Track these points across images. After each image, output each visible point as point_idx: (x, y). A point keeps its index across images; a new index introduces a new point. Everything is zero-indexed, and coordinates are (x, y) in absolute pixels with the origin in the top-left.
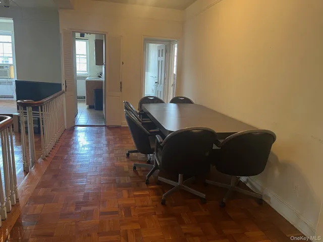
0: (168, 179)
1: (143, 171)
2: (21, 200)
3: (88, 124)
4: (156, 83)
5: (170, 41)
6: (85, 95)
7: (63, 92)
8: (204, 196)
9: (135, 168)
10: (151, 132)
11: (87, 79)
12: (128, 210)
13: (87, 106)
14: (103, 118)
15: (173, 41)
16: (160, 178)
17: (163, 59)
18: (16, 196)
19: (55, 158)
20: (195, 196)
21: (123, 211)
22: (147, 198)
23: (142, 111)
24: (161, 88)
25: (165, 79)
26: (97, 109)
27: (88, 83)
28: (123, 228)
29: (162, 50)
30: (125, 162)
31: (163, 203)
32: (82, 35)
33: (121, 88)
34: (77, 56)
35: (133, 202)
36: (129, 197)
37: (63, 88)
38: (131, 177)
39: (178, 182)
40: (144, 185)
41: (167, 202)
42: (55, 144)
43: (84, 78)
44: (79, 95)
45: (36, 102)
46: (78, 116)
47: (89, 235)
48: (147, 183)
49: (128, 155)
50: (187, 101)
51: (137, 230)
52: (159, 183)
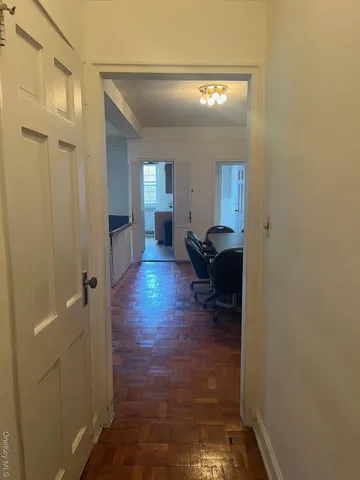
0: (224, 302)
4: (236, 211)
6: (154, 230)
7: (130, 225)
11: (157, 210)
13: (157, 241)
14: (171, 253)
17: (243, 181)
23: (208, 241)
26: (167, 245)
27: (157, 214)
33: (190, 218)
37: (130, 220)
39: (232, 304)
41: (219, 319)
43: (153, 209)
46: (146, 251)
48: (205, 307)
52: (216, 307)
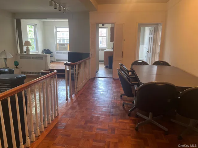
0: (143, 114)
1: (129, 107)
2: (60, 114)
3: (103, 76)
4: (147, 52)
5: (157, 24)
6: (104, 60)
8: (166, 129)
9: (123, 105)
10: (133, 83)
11: (106, 50)
12: (113, 130)
13: (105, 66)
15: (159, 24)
16: (138, 114)
17: (152, 36)
18: (57, 112)
19: (82, 94)
20: (160, 129)
21: (110, 130)
22: (128, 124)
23: (132, 70)
24: (150, 55)
25: (153, 49)
26: (110, 68)
27: (106, 52)
28: (108, 140)
29: (152, 30)
30: (119, 100)
31: (137, 129)
32: (103, 25)
33: (122, 55)
34: (100, 37)
35: (118, 125)
36: (116, 122)
38: (120, 110)
39: (149, 117)
40: (127, 116)
41: (139, 130)
42: (83, 87)
43: (104, 50)
44: (100, 59)
45: (73, 63)
47: (88, 140)
48: (129, 115)
49: (121, 96)
50: (166, 64)
51: (116, 143)
52: (137, 116)
